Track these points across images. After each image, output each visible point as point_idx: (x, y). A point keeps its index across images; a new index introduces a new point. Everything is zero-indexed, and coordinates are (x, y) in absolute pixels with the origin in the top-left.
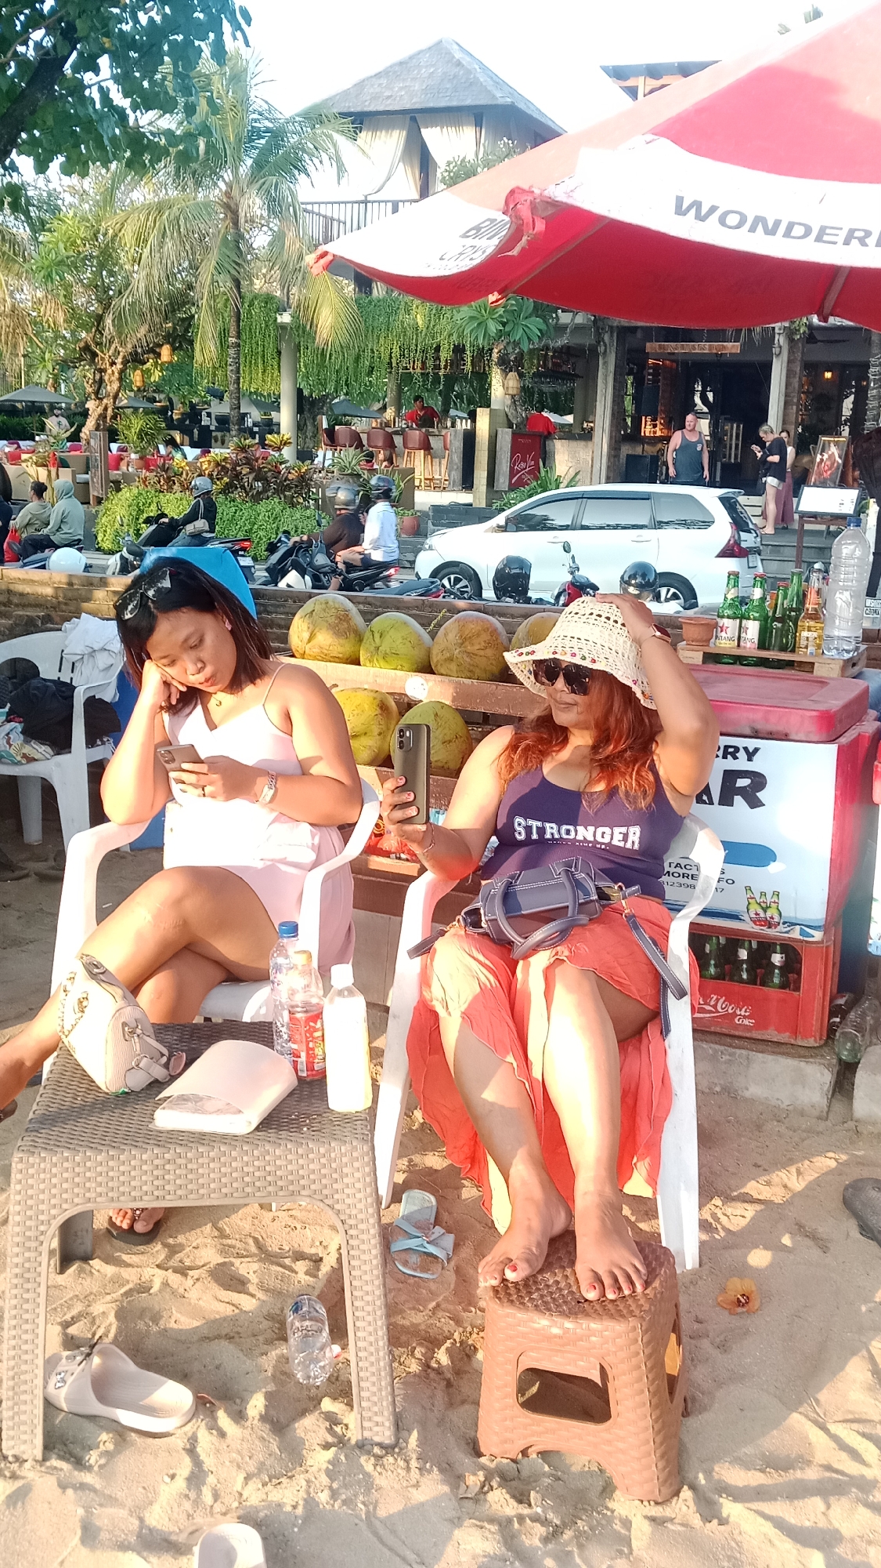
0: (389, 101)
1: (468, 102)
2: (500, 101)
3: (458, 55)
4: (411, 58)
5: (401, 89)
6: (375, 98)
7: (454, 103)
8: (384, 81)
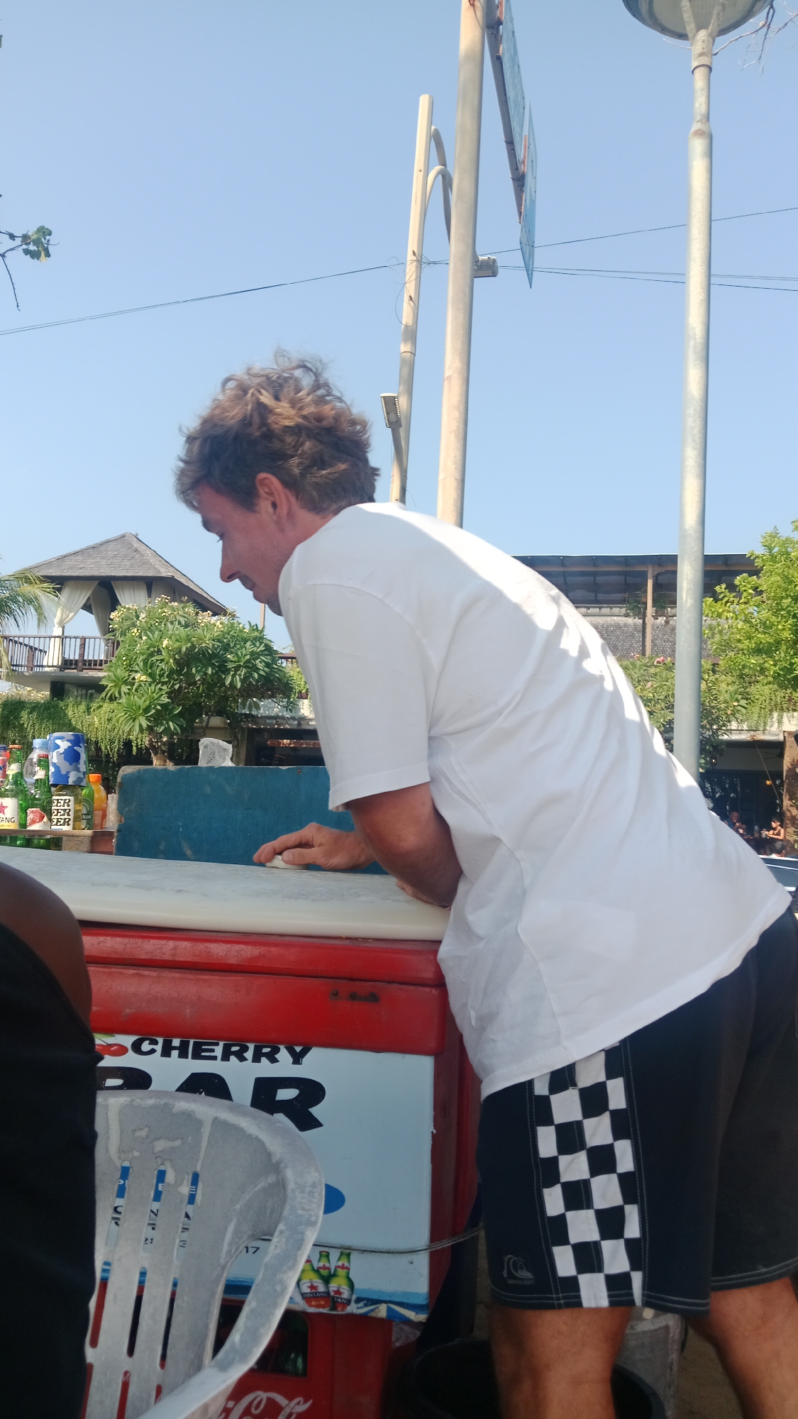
0: (82, 571)
1: (141, 574)
2: (164, 575)
3: (136, 544)
4: (102, 544)
5: (92, 563)
6: (71, 568)
7: (130, 574)
8: (79, 558)
